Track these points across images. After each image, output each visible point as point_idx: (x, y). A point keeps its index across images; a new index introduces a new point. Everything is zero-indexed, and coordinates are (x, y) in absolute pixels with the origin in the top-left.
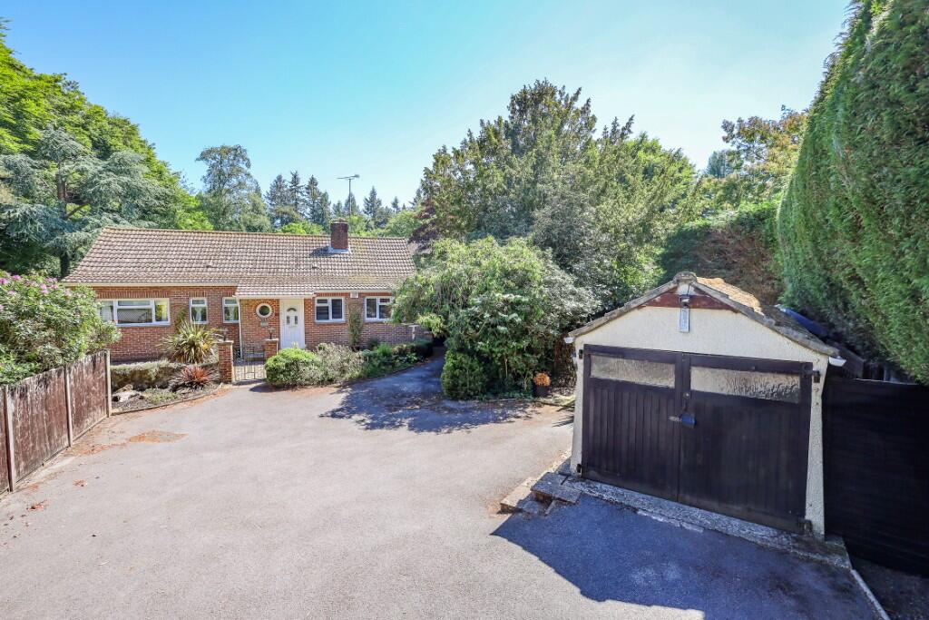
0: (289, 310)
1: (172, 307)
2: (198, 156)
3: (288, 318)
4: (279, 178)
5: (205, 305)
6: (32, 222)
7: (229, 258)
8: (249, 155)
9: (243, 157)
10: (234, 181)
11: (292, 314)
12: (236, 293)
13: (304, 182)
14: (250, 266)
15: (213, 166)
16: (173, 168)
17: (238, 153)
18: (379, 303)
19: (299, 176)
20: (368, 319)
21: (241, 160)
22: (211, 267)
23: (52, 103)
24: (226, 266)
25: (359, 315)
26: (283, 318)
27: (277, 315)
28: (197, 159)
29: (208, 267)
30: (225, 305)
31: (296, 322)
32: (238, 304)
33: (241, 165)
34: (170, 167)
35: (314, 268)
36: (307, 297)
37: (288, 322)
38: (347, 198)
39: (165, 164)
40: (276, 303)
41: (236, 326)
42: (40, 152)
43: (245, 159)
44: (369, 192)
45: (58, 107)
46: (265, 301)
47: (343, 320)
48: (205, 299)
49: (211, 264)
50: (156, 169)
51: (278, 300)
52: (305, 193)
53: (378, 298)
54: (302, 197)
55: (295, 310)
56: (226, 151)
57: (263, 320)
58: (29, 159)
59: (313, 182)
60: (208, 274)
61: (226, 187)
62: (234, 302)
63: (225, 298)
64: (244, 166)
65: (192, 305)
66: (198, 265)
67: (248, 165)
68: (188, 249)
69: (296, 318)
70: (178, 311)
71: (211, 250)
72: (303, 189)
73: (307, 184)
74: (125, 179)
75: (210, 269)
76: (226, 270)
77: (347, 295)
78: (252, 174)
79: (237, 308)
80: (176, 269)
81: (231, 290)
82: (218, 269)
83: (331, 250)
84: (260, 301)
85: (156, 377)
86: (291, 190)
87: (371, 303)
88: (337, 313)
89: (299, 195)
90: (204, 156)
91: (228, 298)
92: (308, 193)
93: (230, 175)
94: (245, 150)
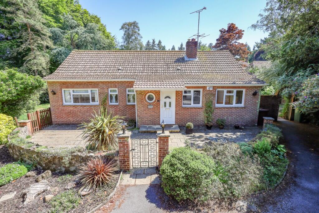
0: (166, 98)
1: (100, 94)
2: (121, 28)
3: (165, 103)
4: (148, 41)
5: (117, 93)
6: (61, 55)
7: (130, 64)
8: (139, 25)
9: (137, 26)
10: (133, 38)
11: (168, 100)
12: (134, 87)
13: (157, 42)
14: (142, 69)
15: (125, 32)
16: (112, 35)
17: (134, 25)
18: (225, 94)
19: (155, 41)
20: (217, 105)
21: (136, 28)
22: (120, 70)
23: (70, 9)
24: (129, 69)
25: (212, 102)
26: (162, 103)
27: (159, 101)
28: (120, 29)
29: (119, 70)
30: (128, 93)
31: (170, 106)
32: (135, 93)
33: (136, 30)
34: (111, 35)
35: (178, 70)
36: (178, 89)
37: (165, 106)
38: (172, 48)
39: (110, 33)
40: (158, 93)
41: (134, 106)
42: (64, 27)
43: (138, 27)
44: (180, 45)
45: (72, 10)
46: (151, 92)
47: (200, 105)
48: (117, 89)
49: (120, 68)
50: (106, 35)
51: (159, 91)
52: (157, 47)
53: (225, 90)
54: (156, 48)
55: (170, 98)
56: (130, 24)
57: (150, 104)
58: (60, 30)
59: (160, 42)
60: (118, 74)
61: (131, 40)
62: (133, 91)
63: (127, 89)
64: (137, 31)
65: (110, 93)
66: (114, 69)
67: (139, 30)
68: (110, 60)
69: (170, 103)
70: (102, 97)
71: (121, 60)
72: (156, 45)
73: (158, 43)
74: (92, 35)
75: (120, 71)
76: (128, 71)
77: (204, 88)
78: (140, 34)
79: (135, 94)
80: (102, 71)
81: (131, 84)
82: (124, 71)
83: (186, 59)
84: (149, 92)
85: (70, 163)
86: (152, 46)
87: (220, 94)
88: (197, 100)
89: (155, 47)
90: (122, 28)
91: (129, 89)
92: (158, 46)
93: (132, 35)
94: (138, 23)
